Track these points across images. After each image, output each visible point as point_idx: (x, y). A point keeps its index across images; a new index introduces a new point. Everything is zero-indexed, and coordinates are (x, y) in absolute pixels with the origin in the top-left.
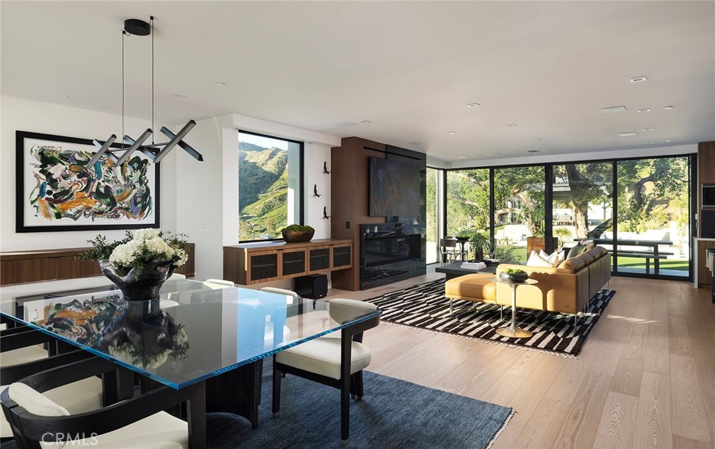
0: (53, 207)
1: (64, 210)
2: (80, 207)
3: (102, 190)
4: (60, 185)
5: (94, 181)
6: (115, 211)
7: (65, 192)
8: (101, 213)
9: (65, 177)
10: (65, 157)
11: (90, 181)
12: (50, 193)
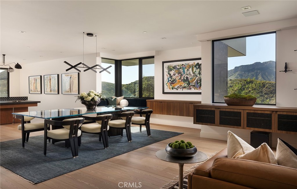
0: (171, 85)
1: (174, 86)
2: (178, 85)
3: (185, 78)
4: (173, 78)
5: (183, 75)
6: (190, 87)
7: (174, 80)
8: (185, 87)
9: (174, 75)
10: (174, 68)
11: (182, 75)
12: (170, 80)
